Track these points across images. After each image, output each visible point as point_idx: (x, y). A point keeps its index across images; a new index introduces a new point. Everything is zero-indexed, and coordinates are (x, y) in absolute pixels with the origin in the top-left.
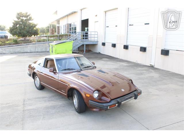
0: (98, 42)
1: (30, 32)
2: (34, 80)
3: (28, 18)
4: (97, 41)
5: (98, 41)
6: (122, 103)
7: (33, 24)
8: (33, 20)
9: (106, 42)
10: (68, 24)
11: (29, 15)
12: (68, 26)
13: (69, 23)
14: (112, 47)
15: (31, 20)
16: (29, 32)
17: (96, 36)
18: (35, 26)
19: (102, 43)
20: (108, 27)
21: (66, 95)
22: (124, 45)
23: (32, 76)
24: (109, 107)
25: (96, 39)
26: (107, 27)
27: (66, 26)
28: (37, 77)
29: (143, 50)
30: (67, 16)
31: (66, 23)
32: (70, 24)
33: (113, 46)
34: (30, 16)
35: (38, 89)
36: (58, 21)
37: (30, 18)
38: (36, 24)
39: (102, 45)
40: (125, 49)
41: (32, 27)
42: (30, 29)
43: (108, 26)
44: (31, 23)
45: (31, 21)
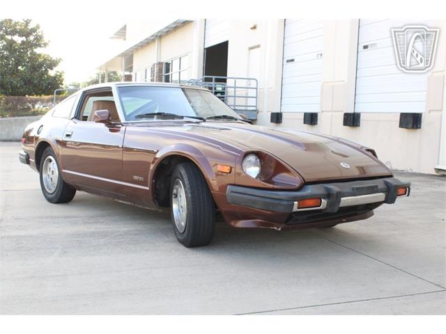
0: (257, 111)
1: (36, 82)
2: (38, 175)
3: (32, 38)
4: (254, 108)
5: (259, 108)
6: (342, 199)
7: (45, 60)
8: (45, 45)
9: (286, 110)
10: (160, 64)
11: (34, 30)
12: (160, 71)
13: (165, 60)
14: (304, 123)
15: (40, 46)
16: (32, 83)
17: (252, 93)
18: (52, 64)
19: (272, 114)
20: (292, 60)
21: (147, 188)
22: (345, 114)
23: (32, 160)
24: (296, 203)
25: (252, 102)
26: (288, 61)
27: (152, 71)
28: (51, 157)
29: (411, 120)
30: (159, 37)
31: (155, 62)
32: (168, 65)
33: (309, 118)
34: (39, 32)
35: (50, 200)
36: (128, 58)
37: (38, 38)
38: (54, 58)
39: (272, 121)
40: (348, 127)
41: (41, 65)
42: (36, 73)
43: (290, 59)
44: (40, 55)
45: (38, 48)
